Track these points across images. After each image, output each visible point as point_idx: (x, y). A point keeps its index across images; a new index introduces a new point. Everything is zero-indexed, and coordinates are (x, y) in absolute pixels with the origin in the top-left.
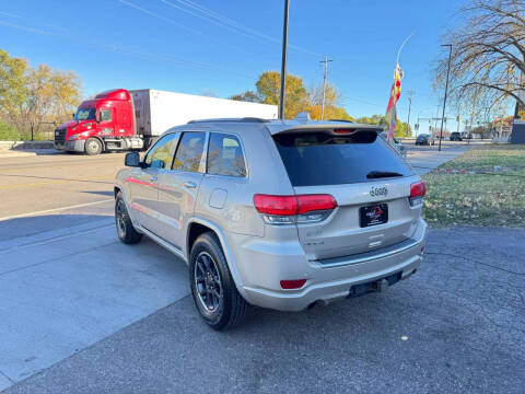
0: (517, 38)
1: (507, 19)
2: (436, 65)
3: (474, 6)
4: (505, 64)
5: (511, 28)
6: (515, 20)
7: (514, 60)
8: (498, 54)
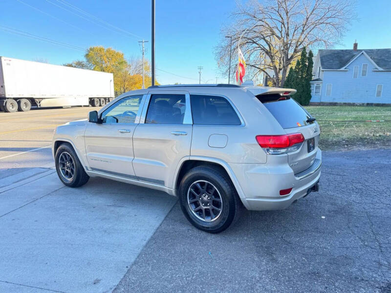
0: (265, 36)
1: (260, 23)
2: (220, 50)
3: (240, 12)
4: (259, 51)
5: (262, 29)
6: (264, 24)
7: (264, 49)
8: (254, 45)
